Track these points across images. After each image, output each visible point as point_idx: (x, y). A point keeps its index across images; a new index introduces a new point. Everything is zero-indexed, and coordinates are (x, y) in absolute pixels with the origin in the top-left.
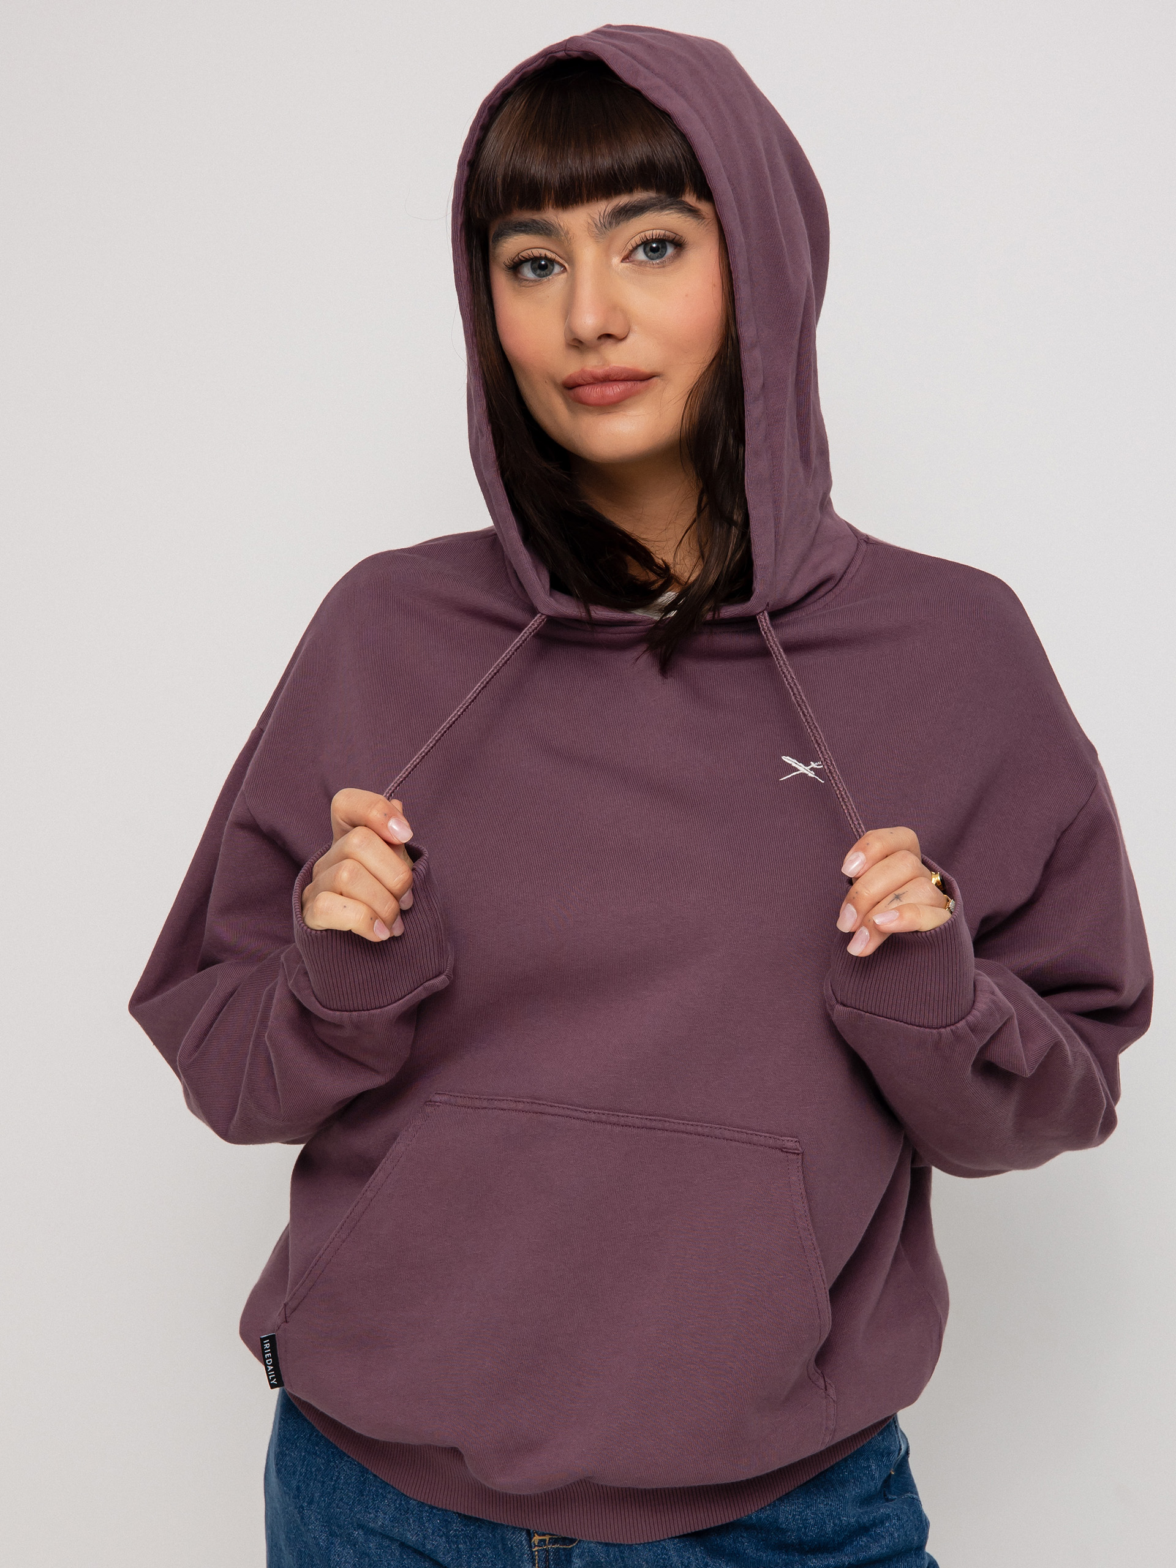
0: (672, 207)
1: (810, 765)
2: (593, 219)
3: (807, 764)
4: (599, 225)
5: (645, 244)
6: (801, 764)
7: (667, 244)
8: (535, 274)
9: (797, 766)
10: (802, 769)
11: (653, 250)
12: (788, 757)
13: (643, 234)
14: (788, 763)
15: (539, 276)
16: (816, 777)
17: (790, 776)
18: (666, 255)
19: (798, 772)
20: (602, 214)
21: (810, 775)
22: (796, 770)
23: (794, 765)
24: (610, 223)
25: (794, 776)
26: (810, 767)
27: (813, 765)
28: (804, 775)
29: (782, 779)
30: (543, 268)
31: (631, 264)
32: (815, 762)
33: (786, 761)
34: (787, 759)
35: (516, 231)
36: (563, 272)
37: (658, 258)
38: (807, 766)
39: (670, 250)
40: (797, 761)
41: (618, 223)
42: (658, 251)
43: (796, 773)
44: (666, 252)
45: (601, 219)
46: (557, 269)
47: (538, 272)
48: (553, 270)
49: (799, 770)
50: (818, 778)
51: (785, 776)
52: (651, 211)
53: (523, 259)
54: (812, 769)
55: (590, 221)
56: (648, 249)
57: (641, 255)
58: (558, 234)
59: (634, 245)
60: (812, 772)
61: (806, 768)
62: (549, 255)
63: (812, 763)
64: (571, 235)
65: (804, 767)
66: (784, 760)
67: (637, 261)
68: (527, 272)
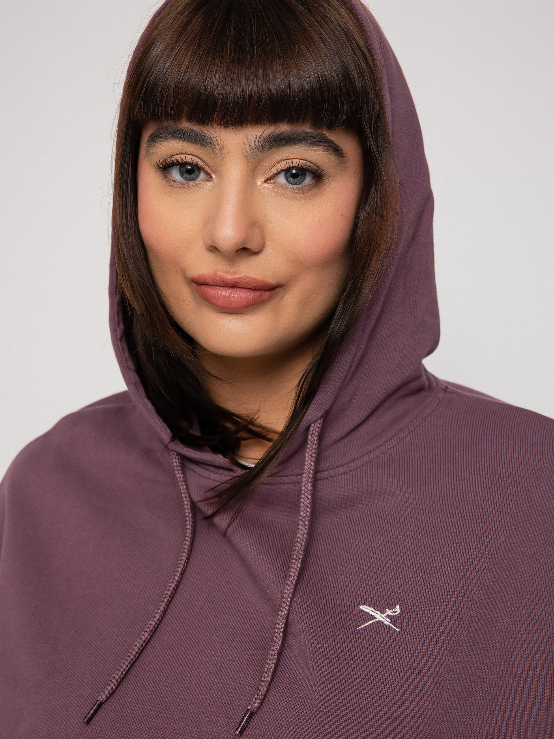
0: (320, 144)
1: (386, 612)
2: (249, 140)
3: (383, 611)
4: (253, 147)
5: (287, 171)
6: (377, 612)
7: (307, 173)
8: (182, 176)
9: (374, 614)
10: (379, 616)
11: (294, 176)
12: (365, 606)
13: (290, 161)
14: (365, 612)
15: (185, 179)
16: (391, 625)
17: (367, 624)
18: (304, 182)
19: (375, 620)
20: (258, 137)
21: (386, 622)
22: (373, 618)
23: (371, 613)
24: (263, 148)
25: (371, 624)
26: (386, 614)
27: (389, 612)
28: (380, 623)
29: (359, 628)
30: (190, 172)
31: (272, 185)
32: (390, 609)
33: (364, 609)
34: (365, 608)
35: (174, 136)
36: (206, 180)
37: (296, 184)
38: (383, 614)
39: (308, 180)
40: (374, 609)
41: (270, 148)
42: (298, 177)
43: (373, 621)
44: (304, 179)
45: (256, 141)
46: (202, 176)
47: (185, 175)
48: (199, 175)
49: (376, 618)
50: (393, 626)
51: (363, 625)
52: (302, 144)
53: (175, 161)
54: (388, 616)
55: (245, 141)
56: (289, 175)
57: (282, 179)
58: (213, 147)
59: (279, 170)
60: (388, 619)
61: (383, 615)
62: (200, 163)
63: (387, 610)
64: (225, 151)
65: (380, 614)
66: (362, 608)
67: (279, 183)
68: (176, 174)
